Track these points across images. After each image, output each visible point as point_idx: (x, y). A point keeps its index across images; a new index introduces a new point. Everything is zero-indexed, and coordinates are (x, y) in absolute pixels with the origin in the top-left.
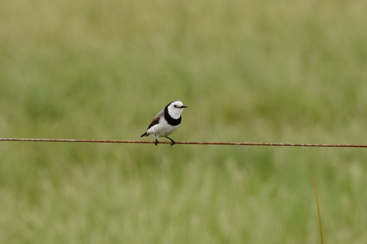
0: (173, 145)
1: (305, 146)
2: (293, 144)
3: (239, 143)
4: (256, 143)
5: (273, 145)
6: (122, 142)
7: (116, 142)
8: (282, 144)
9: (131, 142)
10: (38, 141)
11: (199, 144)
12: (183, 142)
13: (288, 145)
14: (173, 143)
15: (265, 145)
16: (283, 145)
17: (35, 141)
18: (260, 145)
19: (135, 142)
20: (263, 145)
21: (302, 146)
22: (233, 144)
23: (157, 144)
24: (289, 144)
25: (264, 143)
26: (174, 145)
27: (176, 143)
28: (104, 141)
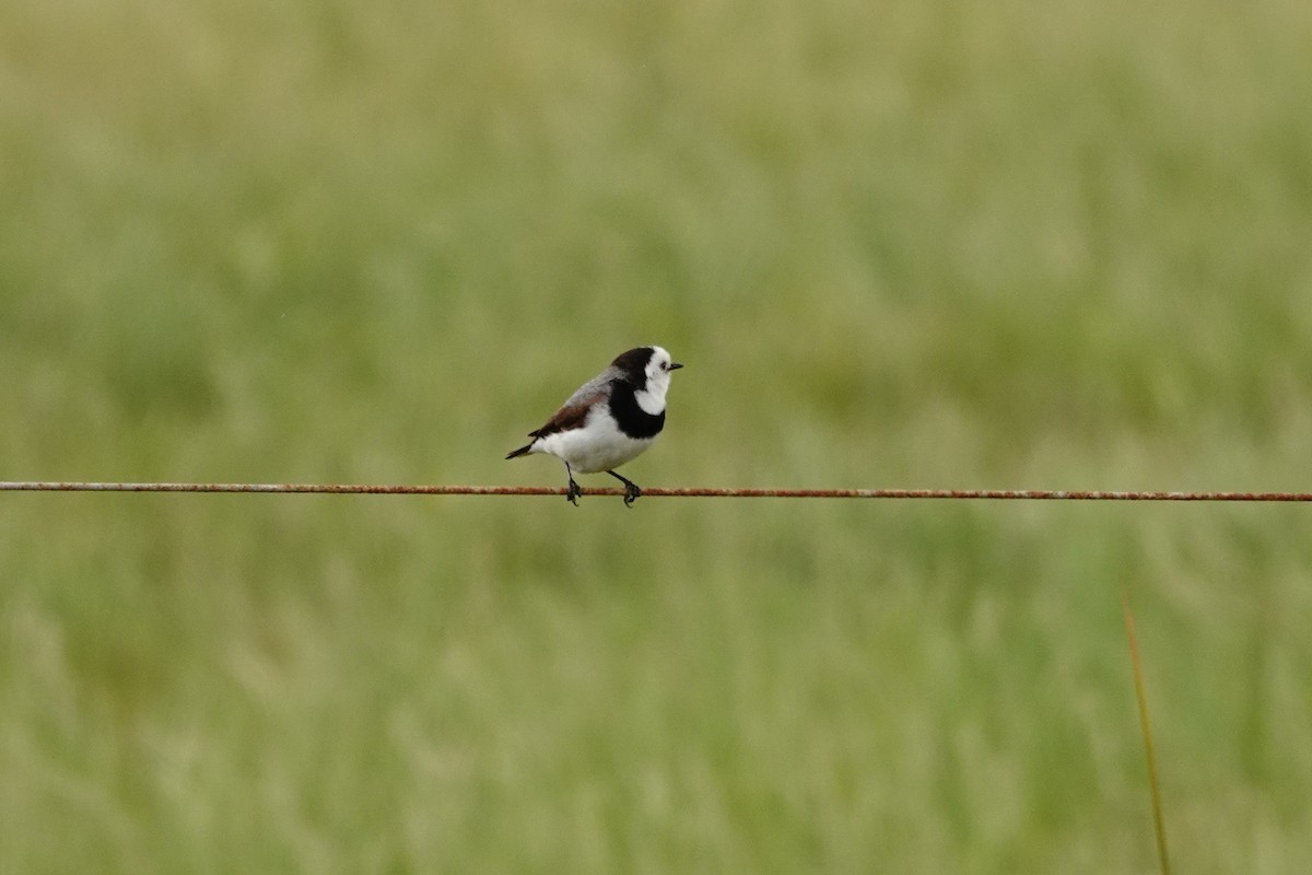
0: (632, 500)
1: (1104, 497)
2: (1061, 493)
3: (867, 492)
4: (929, 492)
5: (991, 496)
6: (449, 492)
7: (429, 492)
8: (1023, 492)
9: (483, 492)
10: (148, 490)
11: (724, 495)
12: (667, 490)
13: (1045, 497)
14: (632, 492)
15: (962, 496)
16: (1025, 498)
17: (138, 490)
18: (943, 496)
19: (496, 492)
20: (954, 496)
21: (1095, 498)
22: (847, 495)
23: (577, 497)
24: (1046, 492)
25: (959, 491)
26: (637, 499)
27: (643, 494)
28: (387, 487)
